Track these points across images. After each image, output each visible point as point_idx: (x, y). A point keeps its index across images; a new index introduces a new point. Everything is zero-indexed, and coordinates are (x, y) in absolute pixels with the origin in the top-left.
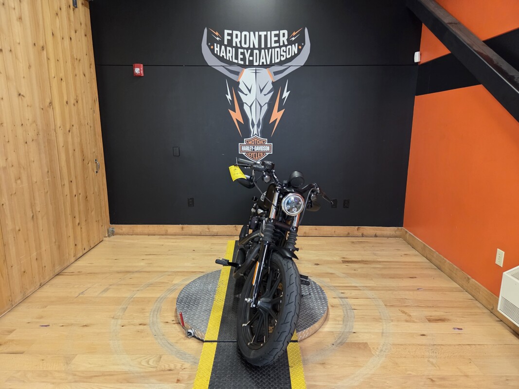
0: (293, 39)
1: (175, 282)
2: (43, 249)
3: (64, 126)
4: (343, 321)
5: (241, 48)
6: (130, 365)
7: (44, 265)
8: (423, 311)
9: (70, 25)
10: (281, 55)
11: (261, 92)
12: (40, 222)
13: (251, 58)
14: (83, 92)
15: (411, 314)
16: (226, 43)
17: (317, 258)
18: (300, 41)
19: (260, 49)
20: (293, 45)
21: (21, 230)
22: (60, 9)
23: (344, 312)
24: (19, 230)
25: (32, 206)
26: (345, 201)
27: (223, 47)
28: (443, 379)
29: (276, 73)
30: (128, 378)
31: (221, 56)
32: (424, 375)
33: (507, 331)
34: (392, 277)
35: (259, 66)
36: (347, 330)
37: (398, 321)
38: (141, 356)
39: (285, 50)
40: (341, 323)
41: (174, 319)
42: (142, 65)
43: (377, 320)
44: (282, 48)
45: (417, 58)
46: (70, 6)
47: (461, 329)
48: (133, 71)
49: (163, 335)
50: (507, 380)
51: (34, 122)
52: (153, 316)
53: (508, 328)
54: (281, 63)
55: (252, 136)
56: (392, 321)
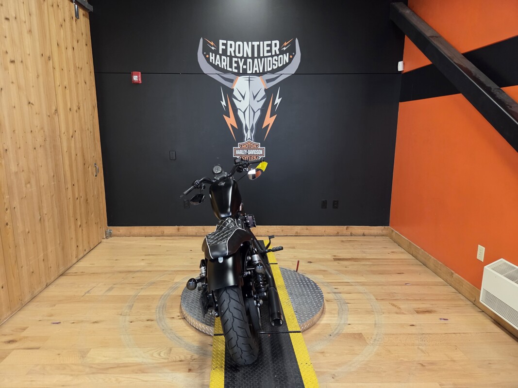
0: (285, 49)
1: (176, 280)
2: (49, 250)
3: (68, 131)
4: (338, 314)
5: (236, 57)
6: (143, 357)
7: (49, 266)
8: (411, 304)
9: (73, 36)
10: (273, 64)
11: (254, 98)
12: (47, 223)
13: (245, 67)
14: (84, 98)
15: (401, 307)
16: (221, 52)
17: (310, 256)
18: (291, 51)
19: (253, 58)
20: (285, 55)
21: (30, 232)
22: (65, 21)
23: (338, 306)
24: (29, 232)
25: (40, 208)
26: (334, 201)
27: (218, 56)
28: (432, 363)
29: (268, 81)
30: (141, 369)
31: (216, 64)
32: (414, 361)
33: (489, 321)
34: (381, 273)
35: (252, 74)
36: (343, 322)
37: (389, 313)
38: (152, 348)
39: (277, 60)
40: (336, 315)
41: (179, 314)
42: (140, 73)
43: (370, 312)
44: (274, 58)
45: (400, 67)
46: (72, 18)
47: (447, 320)
48: (131, 78)
49: (171, 329)
50: (490, 363)
51: (42, 128)
52: (159, 313)
53: (490, 318)
54: (273, 71)
55: (245, 140)
56: (383, 313)
